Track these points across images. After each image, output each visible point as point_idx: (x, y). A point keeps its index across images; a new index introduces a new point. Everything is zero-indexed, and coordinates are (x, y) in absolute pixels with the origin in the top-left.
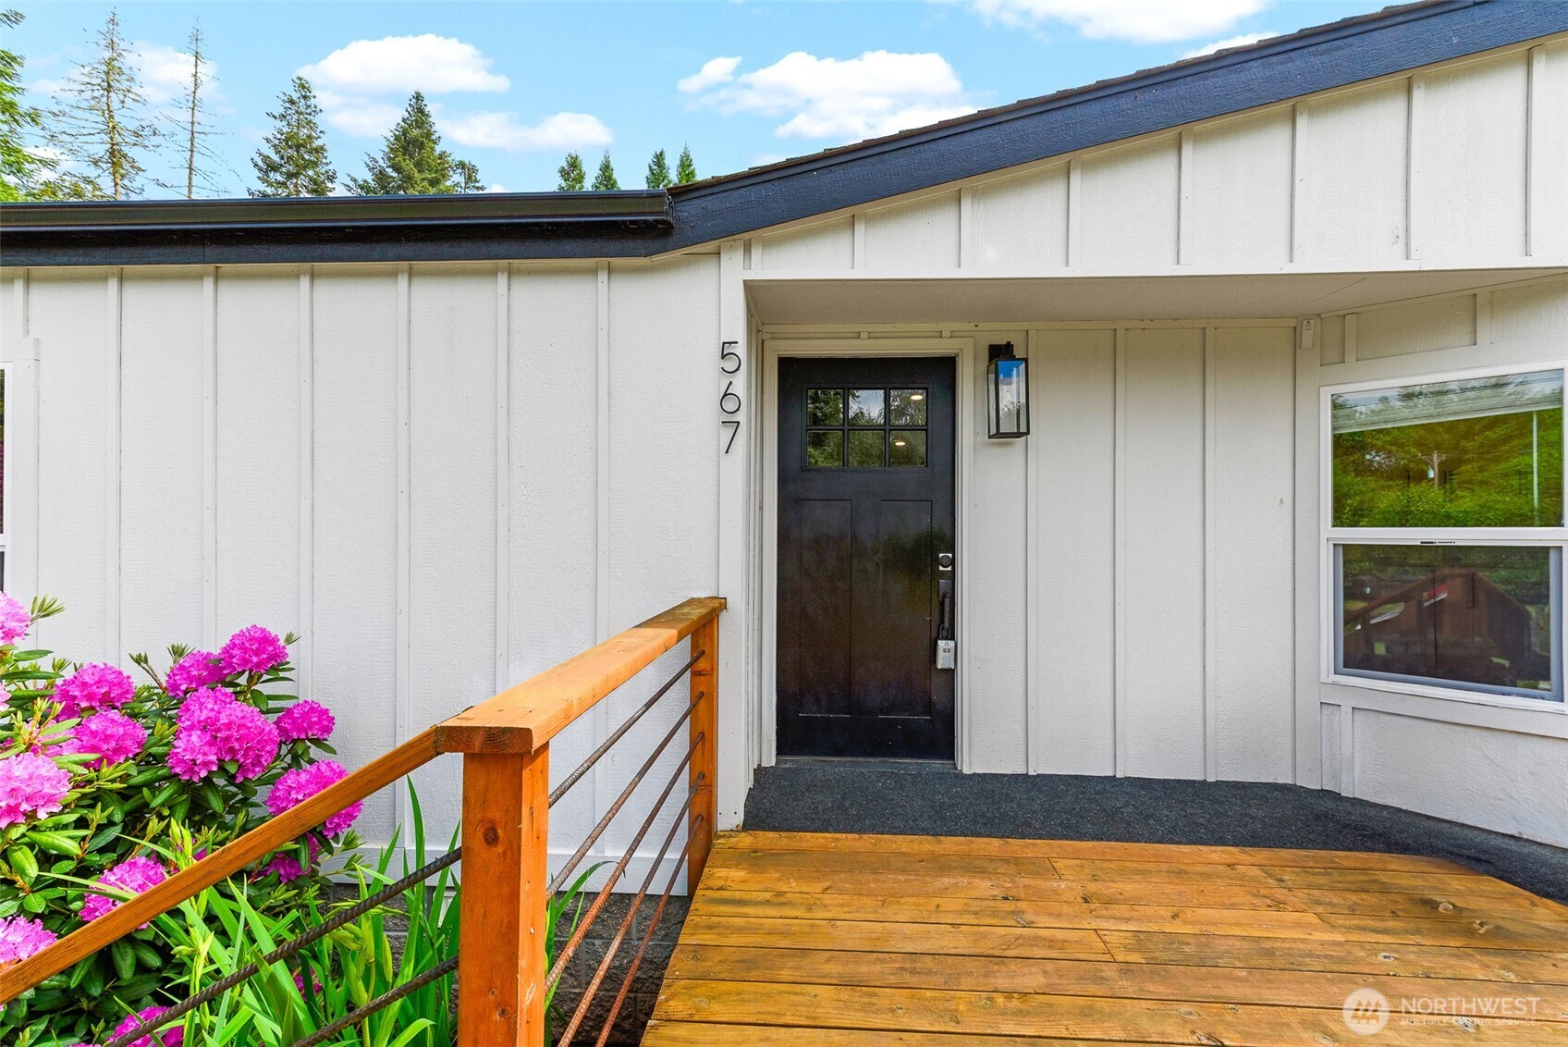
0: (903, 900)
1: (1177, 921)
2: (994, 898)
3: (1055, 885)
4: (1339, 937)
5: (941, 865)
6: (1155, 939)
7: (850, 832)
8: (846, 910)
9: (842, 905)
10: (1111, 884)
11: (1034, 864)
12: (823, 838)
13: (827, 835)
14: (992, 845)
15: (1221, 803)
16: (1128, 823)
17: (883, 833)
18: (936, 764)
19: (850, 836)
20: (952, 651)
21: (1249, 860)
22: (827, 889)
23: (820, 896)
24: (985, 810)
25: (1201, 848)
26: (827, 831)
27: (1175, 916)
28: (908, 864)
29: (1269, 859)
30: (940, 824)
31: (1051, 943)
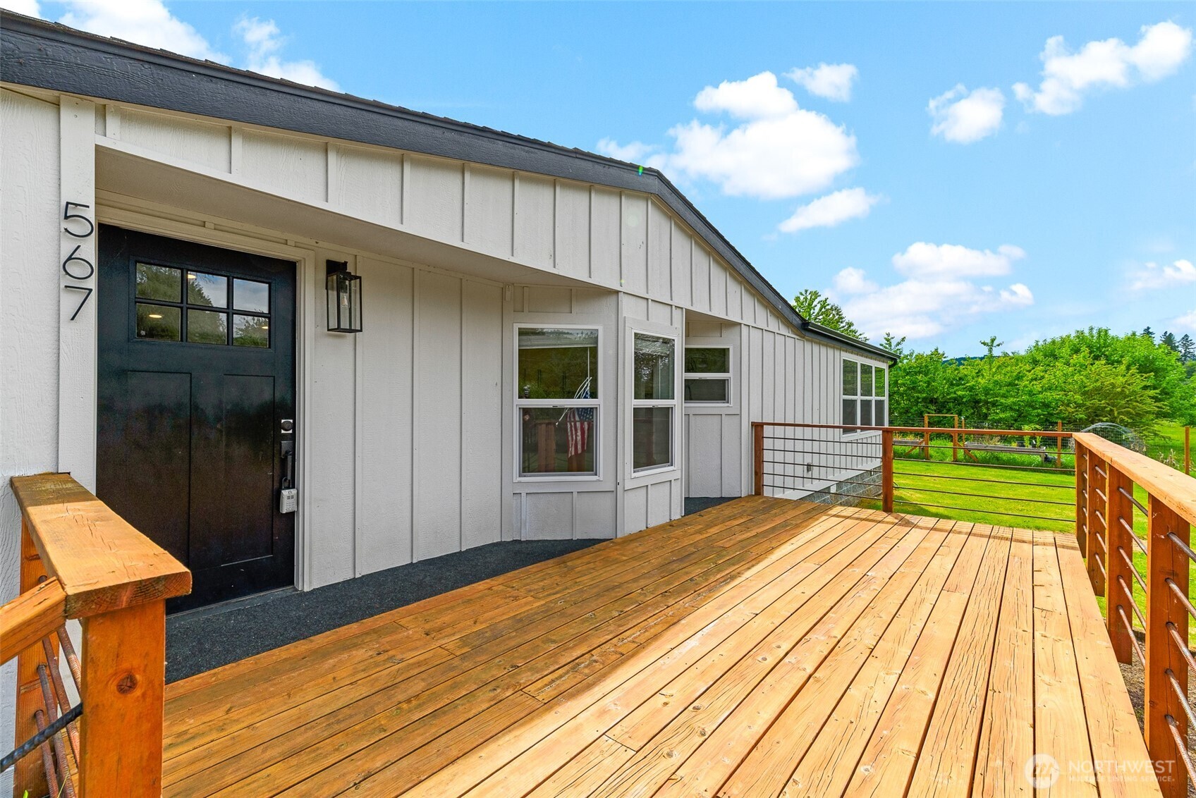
0: (305, 687)
1: (478, 624)
2: (371, 657)
3: (405, 634)
4: (543, 602)
5: (323, 654)
6: (471, 637)
7: (226, 664)
8: (258, 714)
9: (252, 713)
10: (437, 621)
11: (387, 628)
12: (198, 679)
13: (201, 675)
14: (354, 628)
15: (473, 560)
16: (431, 586)
17: (258, 653)
18: (278, 593)
19: (227, 667)
20: (295, 497)
21: (496, 583)
22: (229, 710)
23: (225, 717)
24: (335, 609)
25: (473, 585)
26: (200, 672)
27: (475, 623)
28: (295, 663)
29: (505, 579)
30: (303, 630)
31: (419, 664)
